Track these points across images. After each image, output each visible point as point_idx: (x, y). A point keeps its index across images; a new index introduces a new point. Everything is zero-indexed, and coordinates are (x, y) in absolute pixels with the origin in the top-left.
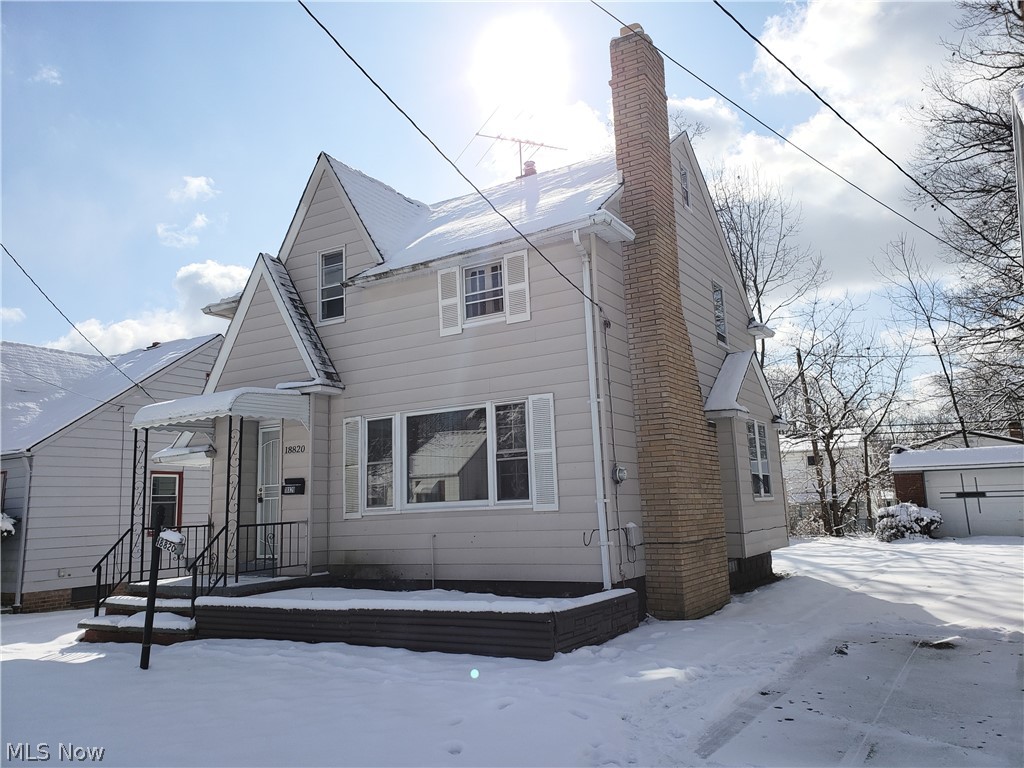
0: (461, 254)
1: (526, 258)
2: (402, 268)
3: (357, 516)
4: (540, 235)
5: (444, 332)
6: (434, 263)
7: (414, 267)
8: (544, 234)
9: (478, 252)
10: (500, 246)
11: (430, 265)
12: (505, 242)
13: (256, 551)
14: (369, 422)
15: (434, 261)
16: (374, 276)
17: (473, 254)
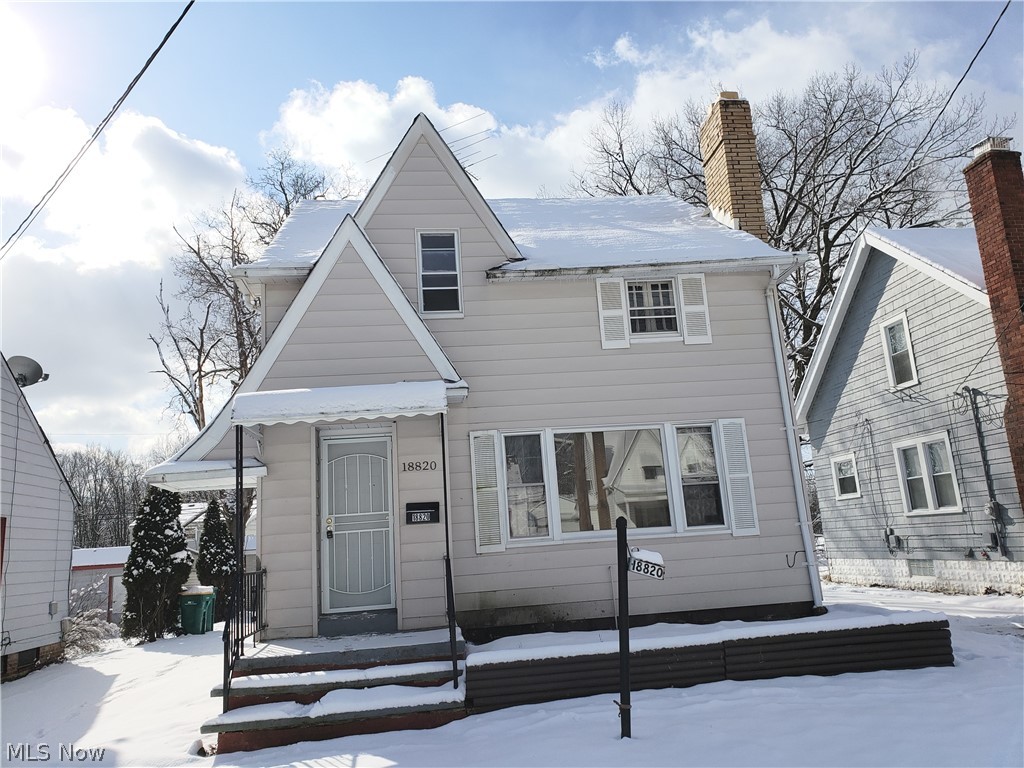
0: (652, 265)
1: (703, 281)
2: (576, 269)
3: (501, 548)
4: (743, 263)
5: (606, 345)
6: (615, 270)
7: (591, 270)
8: (747, 262)
9: (672, 267)
10: (699, 265)
11: (611, 271)
12: (706, 262)
13: (320, 605)
14: (506, 437)
15: (618, 267)
16: (536, 271)
17: (666, 267)
